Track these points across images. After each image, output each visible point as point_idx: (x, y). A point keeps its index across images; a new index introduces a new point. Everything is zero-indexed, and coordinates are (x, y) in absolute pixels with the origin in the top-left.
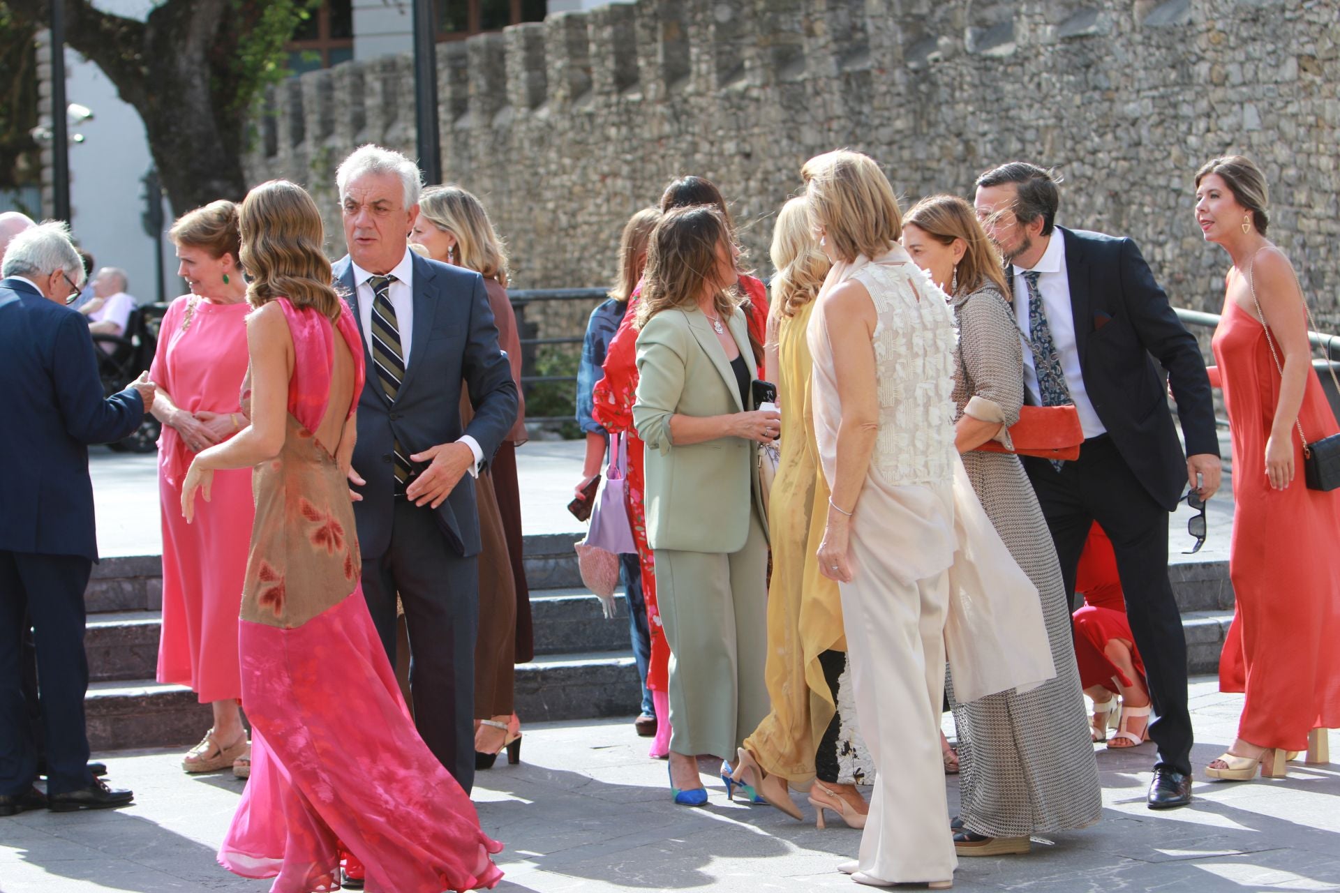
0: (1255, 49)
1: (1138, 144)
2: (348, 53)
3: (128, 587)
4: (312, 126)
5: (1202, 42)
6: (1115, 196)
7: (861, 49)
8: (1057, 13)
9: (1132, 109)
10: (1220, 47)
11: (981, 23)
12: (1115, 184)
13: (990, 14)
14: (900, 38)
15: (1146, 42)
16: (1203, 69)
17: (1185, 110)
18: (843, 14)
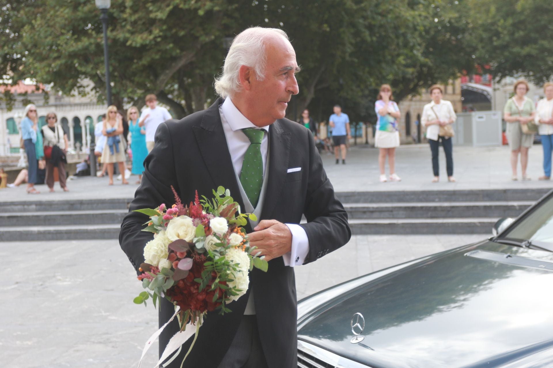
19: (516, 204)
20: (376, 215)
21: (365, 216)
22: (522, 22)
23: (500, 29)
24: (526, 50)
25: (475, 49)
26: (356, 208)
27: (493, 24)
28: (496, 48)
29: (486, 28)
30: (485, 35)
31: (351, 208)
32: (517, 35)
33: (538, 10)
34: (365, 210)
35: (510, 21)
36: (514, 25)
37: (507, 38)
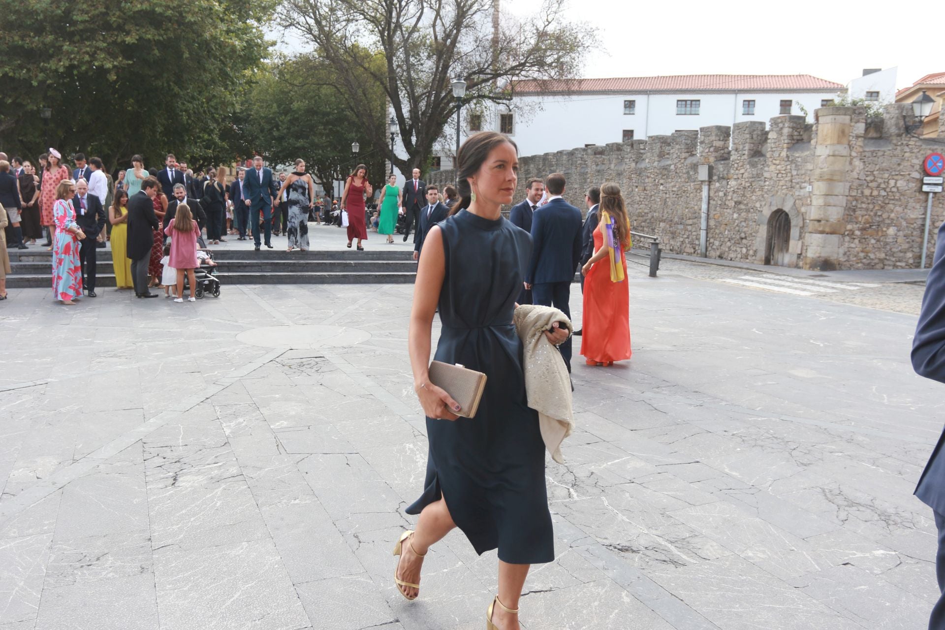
0: (599, 177)
1: (576, 192)
2: (439, 169)
3: (408, 256)
4: (433, 181)
5: (589, 175)
6: (571, 201)
7: (529, 173)
8: (564, 169)
9: (576, 186)
10: (592, 176)
11: (550, 170)
12: (572, 199)
13: (552, 168)
14: (536, 171)
15: (579, 175)
16: (589, 180)
17: (585, 187)
18: (526, 167)
19: (352, 262)
20: (248, 269)
21: (239, 270)
22: (297, 119)
23: (280, 123)
24: (301, 143)
25: (257, 138)
26: (232, 263)
27: (273, 119)
28: (274, 138)
29: (269, 120)
30: (267, 127)
31: (228, 263)
32: (292, 129)
33: (311, 112)
34: (239, 265)
35: (288, 118)
36: (291, 121)
37: (285, 131)
